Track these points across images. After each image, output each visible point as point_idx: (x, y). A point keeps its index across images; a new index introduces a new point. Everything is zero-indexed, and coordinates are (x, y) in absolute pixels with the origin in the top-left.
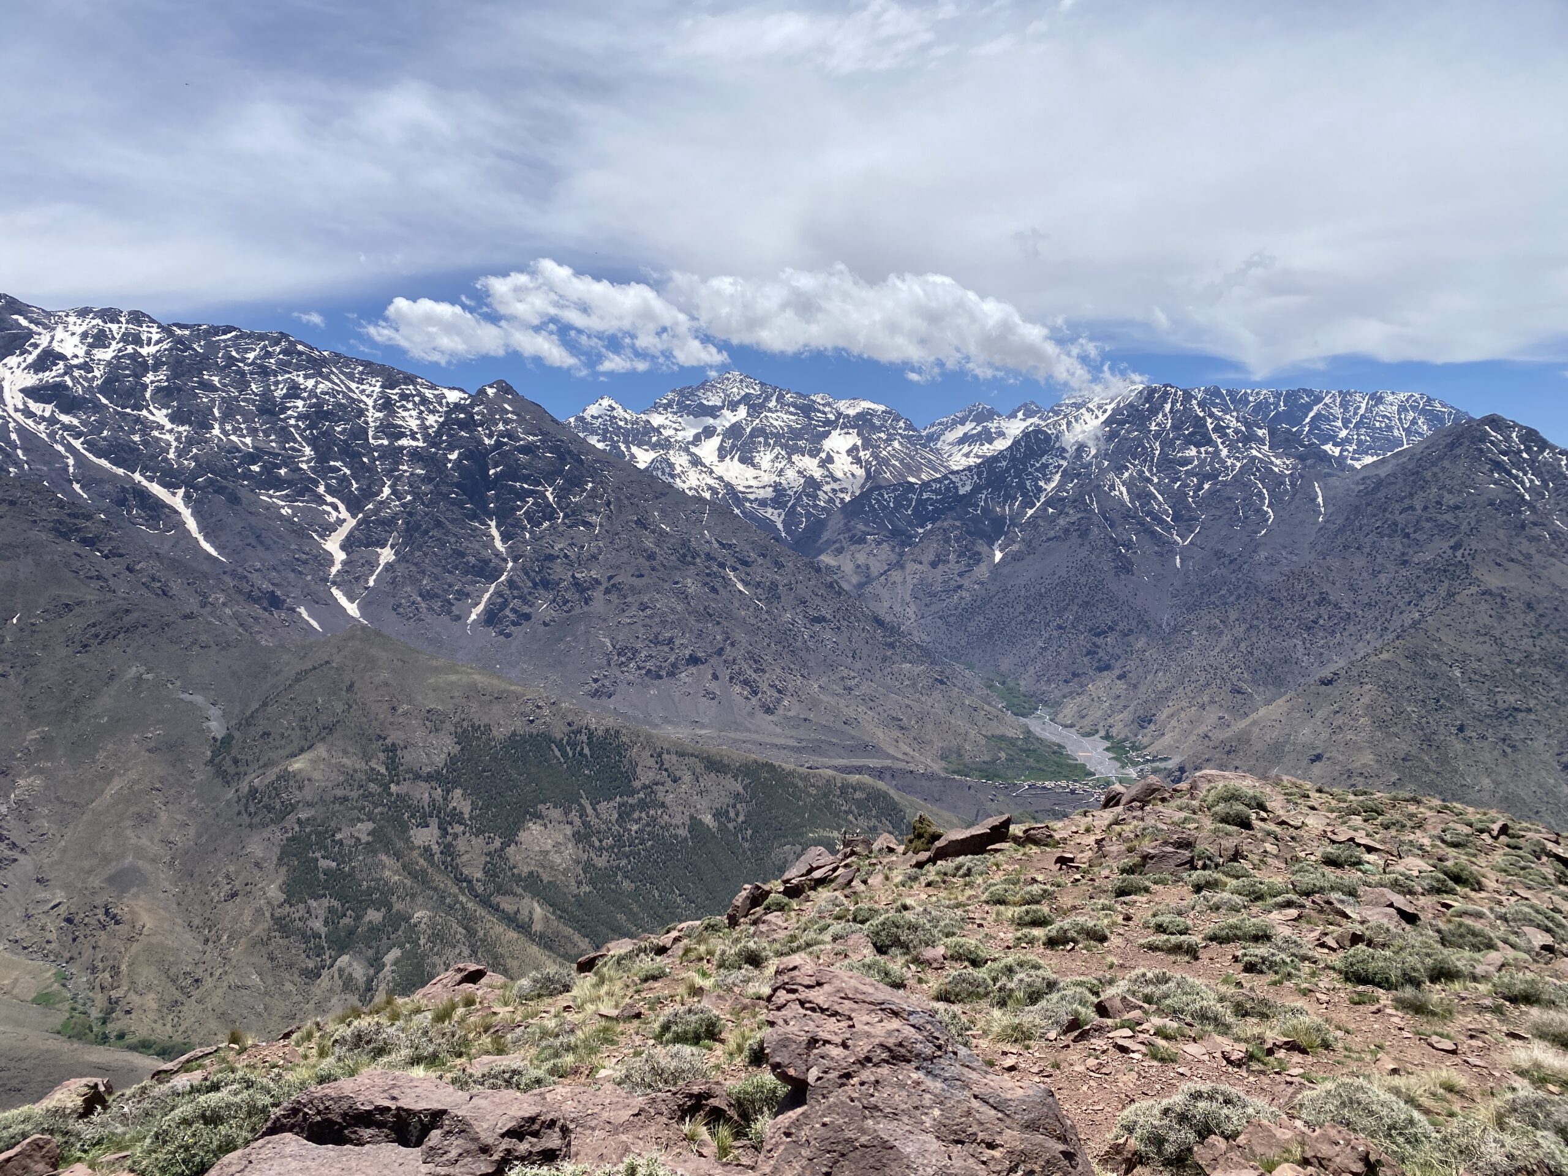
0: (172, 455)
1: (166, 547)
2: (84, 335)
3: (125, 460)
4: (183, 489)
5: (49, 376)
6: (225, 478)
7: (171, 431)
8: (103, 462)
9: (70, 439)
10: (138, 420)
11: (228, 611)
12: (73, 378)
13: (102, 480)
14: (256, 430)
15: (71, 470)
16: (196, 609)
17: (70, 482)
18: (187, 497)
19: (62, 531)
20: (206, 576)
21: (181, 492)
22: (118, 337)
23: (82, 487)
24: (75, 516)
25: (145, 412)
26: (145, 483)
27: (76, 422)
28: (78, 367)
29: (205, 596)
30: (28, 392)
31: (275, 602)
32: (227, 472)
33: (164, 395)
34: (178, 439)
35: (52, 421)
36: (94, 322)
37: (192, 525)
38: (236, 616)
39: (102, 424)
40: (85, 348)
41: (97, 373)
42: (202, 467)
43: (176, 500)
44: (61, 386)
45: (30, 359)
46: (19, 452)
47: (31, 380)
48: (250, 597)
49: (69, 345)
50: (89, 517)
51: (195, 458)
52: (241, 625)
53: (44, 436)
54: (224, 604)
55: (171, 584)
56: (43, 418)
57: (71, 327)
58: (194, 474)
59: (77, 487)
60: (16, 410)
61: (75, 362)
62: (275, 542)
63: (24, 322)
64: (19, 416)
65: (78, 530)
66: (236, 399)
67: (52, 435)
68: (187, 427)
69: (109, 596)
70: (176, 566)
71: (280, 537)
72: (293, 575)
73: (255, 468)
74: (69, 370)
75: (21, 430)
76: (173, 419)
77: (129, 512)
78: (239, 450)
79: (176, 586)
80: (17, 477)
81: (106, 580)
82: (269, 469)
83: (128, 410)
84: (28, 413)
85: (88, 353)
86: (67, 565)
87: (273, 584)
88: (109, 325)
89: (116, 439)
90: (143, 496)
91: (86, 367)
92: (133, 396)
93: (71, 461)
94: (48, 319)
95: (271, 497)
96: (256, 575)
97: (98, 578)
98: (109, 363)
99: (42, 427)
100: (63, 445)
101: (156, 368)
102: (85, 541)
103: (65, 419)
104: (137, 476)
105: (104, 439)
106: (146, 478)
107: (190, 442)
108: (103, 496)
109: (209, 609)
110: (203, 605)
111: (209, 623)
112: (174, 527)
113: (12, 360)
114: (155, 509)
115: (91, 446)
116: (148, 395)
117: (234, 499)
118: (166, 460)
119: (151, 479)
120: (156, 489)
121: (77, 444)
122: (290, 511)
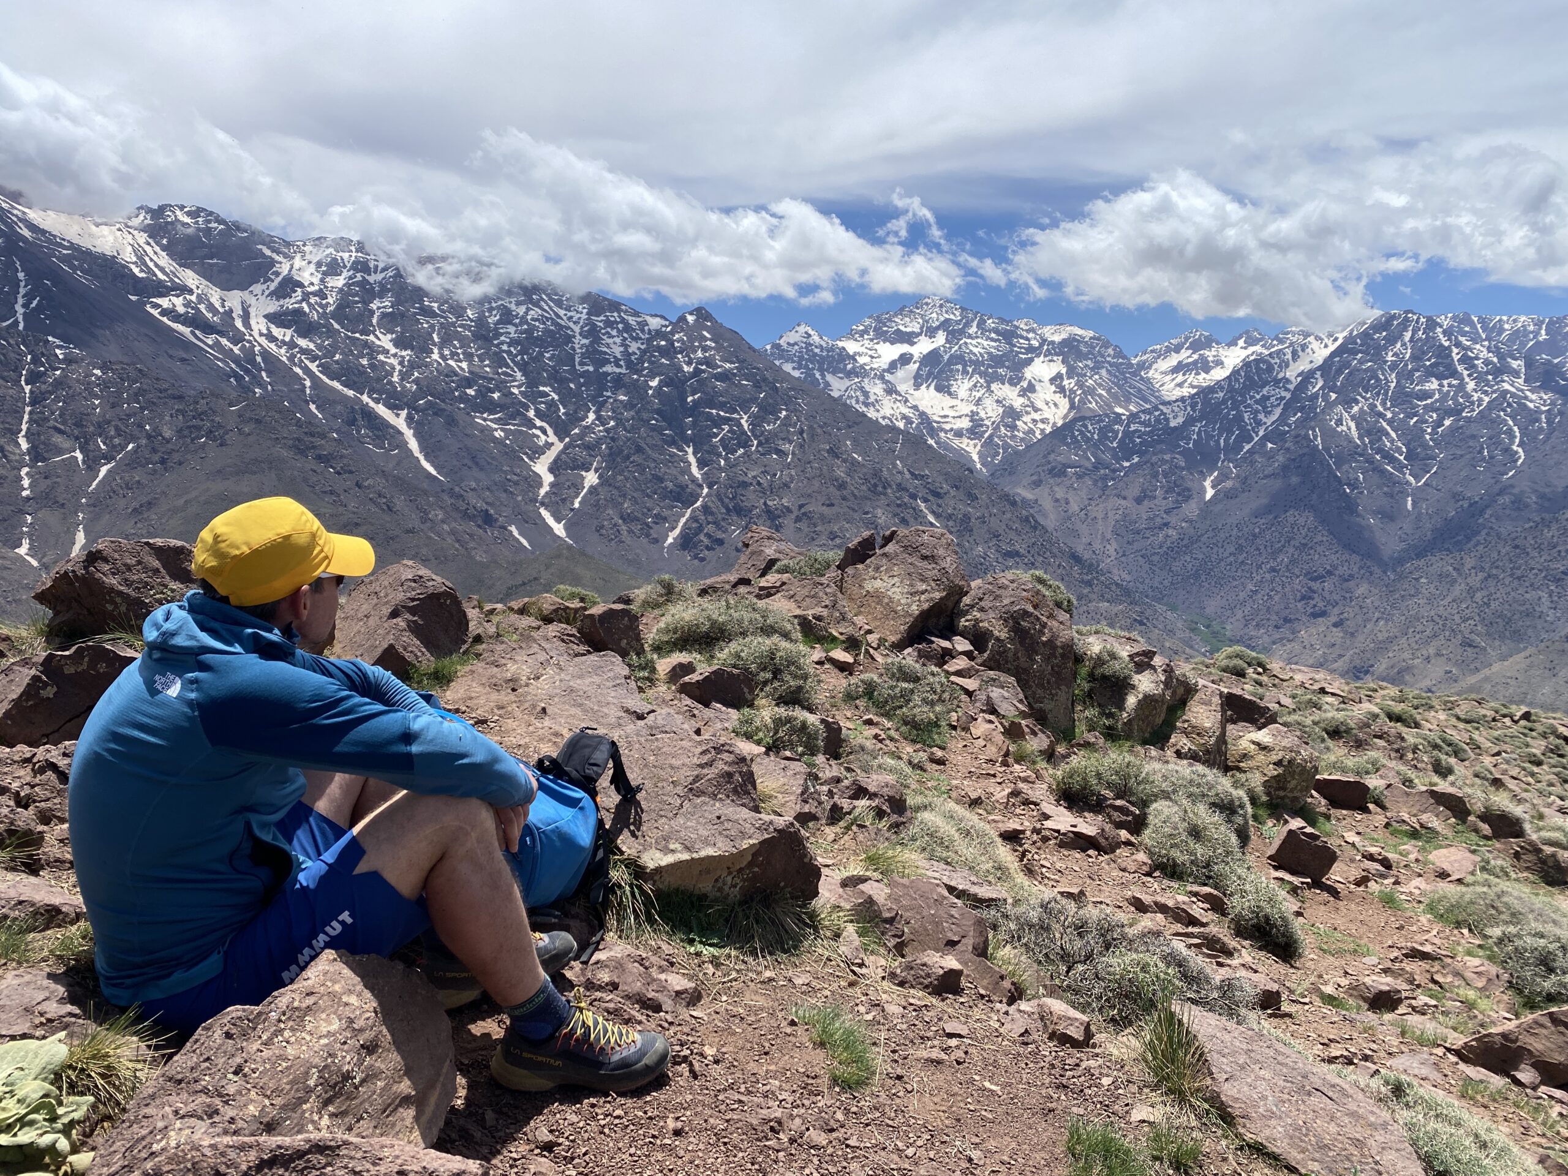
0: (395, 379)
1: (391, 466)
2: (319, 264)
3: (355, 383)
4: (406, 411)
5: (290, 303)
6: (443, 401)
7: (395, 355)
8: (336, 385)
9: (307, 362)
10: (366, 344)
11: (446, 527)
12: (310, 305)
13: (334, 402)
14: (471, 355)
15: (308, 391)
16: (417, 524)
17: (307, 403)
18: (409, 419)
19: (300, 449)
20: (425, 493)
21: (404, 413)
22: (349, 266)
23: (317, 408)
24: (312, 435)
25: (372, 338)
26: (372, 404)
27: (312, 346)
28: (314, 294)
29: (426, 513)
30: (271, 318)
31: (488, 520)
32: (444, 396)
33: (389, 321)
34: (401, 363)
35: (292, 345)
36: (328, 251)
37: (413, 445)
38: (453, 532)
39: (334, 348)
40: (320, 276)
41: (330, 300)
42: (422, 392)
43: (399, 421)
44: (299, 312)
45: (273, 286)
46: (264, 374)
47: (273, 307)
48: (466, 515)
49: (309, 276)
50: (323, 436)
51: (417, 381)
52: (458, 541)
53: (284, 359)
54: (443, 521)
55: (395, 500)
56: (284, 343)
57: (308, 257)
58: (416, 397)
59: (313, 407)
60: (261, 334)
61: (311, 289)
62: (489, 463)
63: (268, 252)
64: (263, 341)
65: (314, 447)
66: (453, 324)
67: (291, 358)
68: (409, 352)
69: (341, 509)
70: (401, 484)
71: (493, 458)
72: (504, 495)
73: (471, 392)
74: (306, 297)
75: (265, 354)
76: (397, 343)
77: (358, 432)
78: (456, 374)
79: (400, 502)
80: (262, 397)
81: (339, 496)
82: (483, 393)
83: (357, 335)
84: (271, 338)
85: (322, 281)
86: (305, 480)
87: (487, 503)
88: (341, 254)
89: (347, 363)
90: (370, 417)
91: (321, 294)
92: (361, 321)
93: (308, 383)
94: (286, 247)
95: (485, 420)
96: (471, 494)
97: (332, 493)
98: (341, 290)
99: (283, 351)
100: (301, 367)
101: (381, 295)
102: (319, 458)
103: (303, 343)
104: (365, 398)
105: (337, 362)
106: (373, 399)
107: (413, 366)
108: (335, 417)
109: (429, 524)
110: (424, 520)
111: (430, 538)
112: (397, 447)
113: (257, 288)
114: (382, 430)
115: (325, 369)
116: (374, 321)
117: (451, 422)
118: (390, 383)
119: (377, 401)
120: (381, 410)
121: (313, 367)
122: (502, 434)
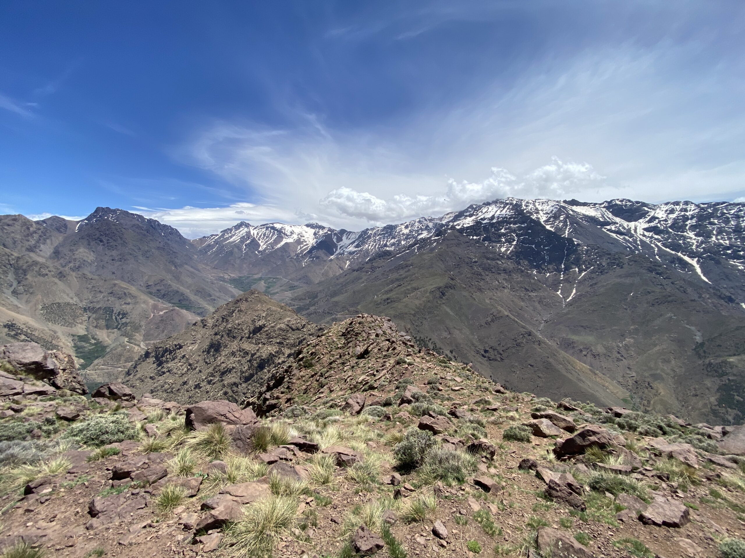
0: (694, 247)
1: (687, 277)
2: (666, 211)
3: (676, 249)
4: (697, 259)
5: (652, 224)
6: (715, 255)
7: (695, 239)
8: (668, 250)
9: (657, 243)
10: (682, 236)
11: (710, 301)
12: (661, 224)
13: (666, 255)
14: (731, 238)
15: (656, 252)
16: (697, 299)
17: (655, 255)
18: (698, 262)
19: (650, 270)
20: (702, 288)
22: (678, 210)
23: (659, 257)
24: (656, 266)
25: (685, 234)
26: (682, 256)
27: (660, 237)
28: (663, 221)
29: (701, 294)
30: (645, 229)
31: (730, 300)
32: (715, 253)
33: (693, 228)
34: (697, 242)
35: (652, 237)
36: (670, 206)
37: (699, 270)
38: (713, 303)
39: (669, 238)
40: (666, 214)
41: (669, 222)
42: (705, 251)
43: (694, 262)
44: (657, 227)
45: (647, 219)
46: (640, 247)
47: (646, 226)
48: (720, 297)
49: (661, 214)
50: (660, 266)
51: (703, 248)
52: (715, 306)
53: (648, 242)
54: (708, 298)
55: (688, 289)
56: (649, 237)
57: (662, 209)
58: (702, 253)
59: (657, 257)
60: (640, 235)
61: (662, 219)
62: (734, 279)
63: (646, 209)
64: (641, 237)
65: (656, 270)
66: (724, 227)
67: (651, 242)
68: (701, 238)
69: (664, 291)
70: (690, 284)
71: (737, 277)
73: (729, 252)
74: (659, 222)
75: (641, 240)
76: (696, 235)
77: (675, 265)
78: (723, 245)
80: (638, 254)
81: (663, 286)
82: (735, 252)
83: (679, 233)
84: (644, 235)
85: (667, 216)
86: (651, 280)
87: (731, 294)
88: (676, 206)
89: (673, 242)
90: (681, 260)
91: (666, 220)
92: (682, 228)
93: (656, 249)
94: (654, 207)
95: (735, 262)
96: (723, 289)
97: (661, 285)
98: (674, 219)
99: (648, 239)
100: (654, 244)
101: (691, 219)
102: (657, 274)
103: (656, 237)
104: (679, 254)
105: (669, 242)
106: (683, 254)
107: (702, 242)
108: (666, 260)
109: (702, 299)
110: (700, 297)
111: (701, 304)
112: (691, 271)
113: (641, 221)
114: (684, 265)
115: (664, 245)
116: (687, 228)
117: (718, 262)
118: (692, 249)
120: (686, 258)
121: (659, 244)
122: (743, 268)
